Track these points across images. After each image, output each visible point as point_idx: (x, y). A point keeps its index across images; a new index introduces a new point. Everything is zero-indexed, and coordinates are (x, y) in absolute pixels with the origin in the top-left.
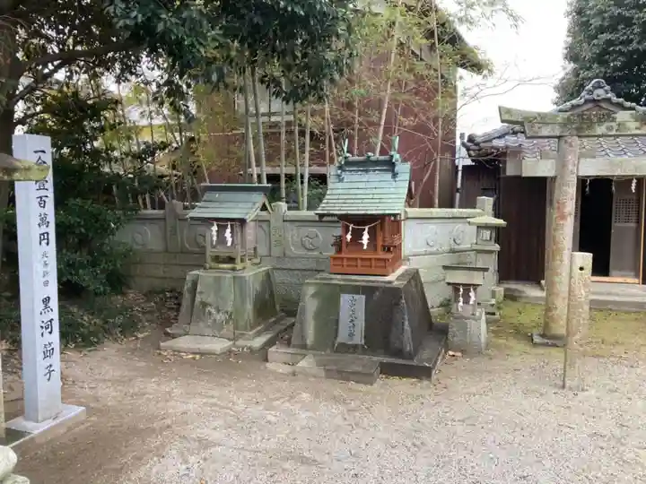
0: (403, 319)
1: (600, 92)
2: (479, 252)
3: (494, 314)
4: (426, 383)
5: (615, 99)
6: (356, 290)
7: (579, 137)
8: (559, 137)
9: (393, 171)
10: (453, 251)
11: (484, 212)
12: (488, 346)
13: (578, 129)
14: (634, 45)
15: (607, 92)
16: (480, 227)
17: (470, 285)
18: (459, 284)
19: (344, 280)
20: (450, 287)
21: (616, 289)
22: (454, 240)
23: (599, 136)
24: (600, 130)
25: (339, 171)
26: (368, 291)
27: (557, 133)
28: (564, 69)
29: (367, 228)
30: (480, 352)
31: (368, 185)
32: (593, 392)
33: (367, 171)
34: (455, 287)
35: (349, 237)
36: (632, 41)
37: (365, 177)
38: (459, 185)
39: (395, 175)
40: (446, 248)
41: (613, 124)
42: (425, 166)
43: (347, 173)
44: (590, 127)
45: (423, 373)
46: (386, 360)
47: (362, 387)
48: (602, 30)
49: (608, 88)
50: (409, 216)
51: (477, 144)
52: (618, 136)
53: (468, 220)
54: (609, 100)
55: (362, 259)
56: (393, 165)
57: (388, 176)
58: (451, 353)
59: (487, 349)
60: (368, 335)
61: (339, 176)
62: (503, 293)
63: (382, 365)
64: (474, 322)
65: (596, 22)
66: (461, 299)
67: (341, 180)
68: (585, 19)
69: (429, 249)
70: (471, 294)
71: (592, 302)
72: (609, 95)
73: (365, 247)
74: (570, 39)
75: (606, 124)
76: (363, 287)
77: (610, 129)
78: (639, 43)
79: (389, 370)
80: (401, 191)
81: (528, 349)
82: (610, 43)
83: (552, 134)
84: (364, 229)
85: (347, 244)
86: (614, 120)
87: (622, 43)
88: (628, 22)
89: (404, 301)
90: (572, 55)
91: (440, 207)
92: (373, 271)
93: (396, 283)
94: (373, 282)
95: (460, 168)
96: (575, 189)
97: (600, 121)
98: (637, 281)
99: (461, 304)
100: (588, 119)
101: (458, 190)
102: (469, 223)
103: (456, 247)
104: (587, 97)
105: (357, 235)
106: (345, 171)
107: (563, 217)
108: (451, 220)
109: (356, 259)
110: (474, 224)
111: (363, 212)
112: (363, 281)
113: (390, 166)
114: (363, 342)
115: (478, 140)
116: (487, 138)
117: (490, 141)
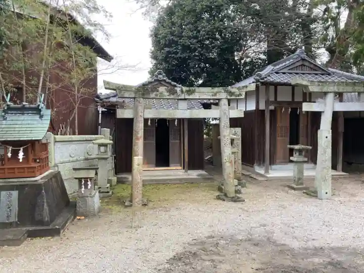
0: (43, 202)
1: (161, 76)
2: (99, 159)
3: (108, 192)
4: (56, 238)
5: (168, 80)
6: (12, 188)
7: (144, 98)
8: (134, 98)
9: (40, 114)
10: (87, 159)
11: (105, 137)
12: (100, 210)
13: (143, 94)
14: (179, 55)
15: (163, 76)
16: (100, 145)
17: (88, 178)
18: (82, 178)
19: (5, 182)
20: (77, 180)
21: (172, 173)
22: (87, 153)
23: (153, 98)
24: (153, 95)
25: (3, 114)
26: (20, 188)
27: (133, 96)
28: (152, 63)
29: (22, 149)
30: (94, 215)
31: (23, 122)
32: (145, 227)
33: (23, 114)
34: (80, 180)
35: (9, 155)
36: (178, 53)
37: (22, 117)
38: (100, 122)
39: (41, 117)
40: (82, 158)
41: (158, 93)
42: (71, 111)
43: (10, 115)
44: (149, 94)
45: (55, 233)
46: (31, 229)
47: (13, 248)
48: (166, 46)
49: (164, 74)
50: (57, 140)
51: (101, 100)
52: (160, 99)
53: (94, 141)
54: (165, 81)
55: (18, 168)
56: (40, 110)
57: (37, 117)
58: (78, 218)
59: (99, 212)
60: (20, 215)
61: (4, 116)
62: (116, 181)
63: (28, 231)
64: (90, 198)
65: (162, 42)
66: (83, 186)
67: (5, 119)
68: (158, 39)
69: (71, 159)
70: (88, 183)
71: (143, 181)
72: (165, 78)
73: (21, 161)
74: (153, 49)
75: (155, 93)
76: (17, 186)
77: (156, 95)
78: (181, 54)
79: (32, 235)
80: (45, 126)
81: (122, 209)
82: (169, 52)
83: (130, 96)
84: (20, 150)
85: (9, 159)
86: (158, 91)
87: (174, 53)
88: (176, 43)
89: (43, 191)
90: (154, 57)
91: (79, 134)
92: (26, 174)
93: (40, 181)
94: (24, 181)
95: (100, 112)
96: (143, 124)
97: (153, 91)
98: (181, 168)
99: (83, 189)
100: (147, 90)
101: (99, 124)
102: (93, 143)
103: (89, 157)
104: (156, 78)
105: (15, 153)
106: (8, 113)
107: (138, 139)
108: (86, 142)
109: (14, 168)
110: (96, 144)
111: (18, 139)
112: (18, 182)
113: (37, 111)
114: (17, 219)
115: (102, 97)
116: (107, 96)
117: (109, 98)
